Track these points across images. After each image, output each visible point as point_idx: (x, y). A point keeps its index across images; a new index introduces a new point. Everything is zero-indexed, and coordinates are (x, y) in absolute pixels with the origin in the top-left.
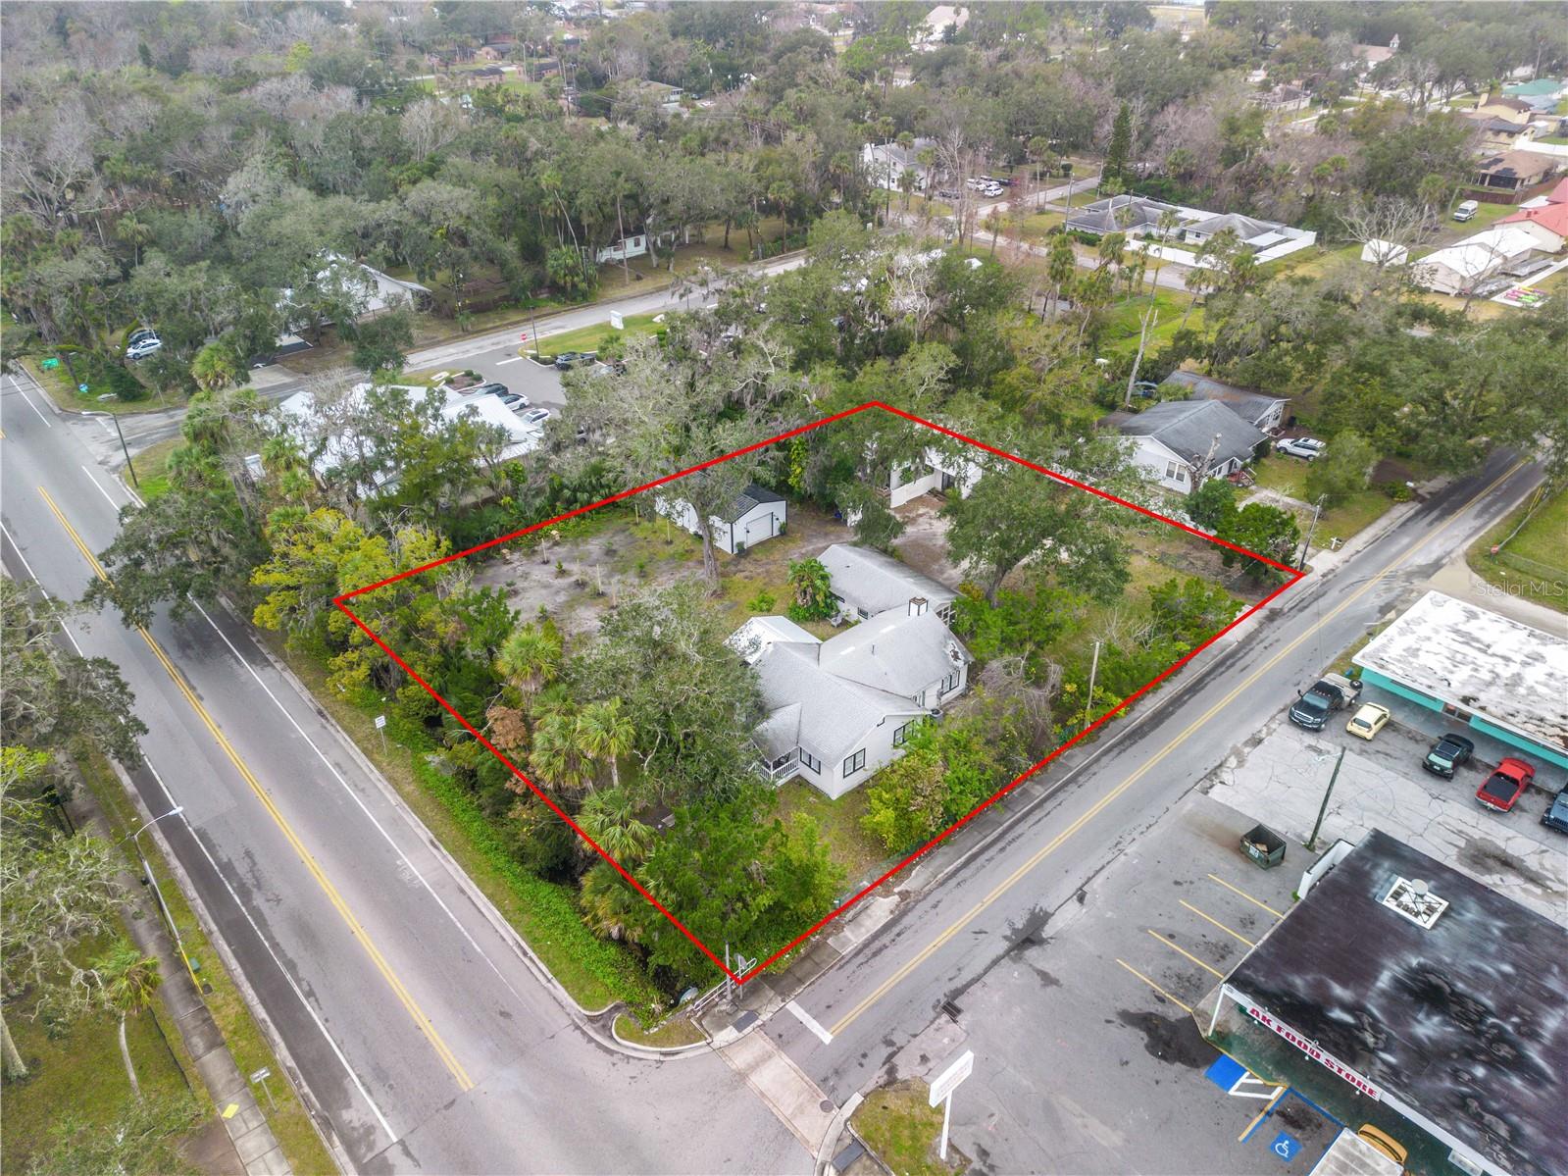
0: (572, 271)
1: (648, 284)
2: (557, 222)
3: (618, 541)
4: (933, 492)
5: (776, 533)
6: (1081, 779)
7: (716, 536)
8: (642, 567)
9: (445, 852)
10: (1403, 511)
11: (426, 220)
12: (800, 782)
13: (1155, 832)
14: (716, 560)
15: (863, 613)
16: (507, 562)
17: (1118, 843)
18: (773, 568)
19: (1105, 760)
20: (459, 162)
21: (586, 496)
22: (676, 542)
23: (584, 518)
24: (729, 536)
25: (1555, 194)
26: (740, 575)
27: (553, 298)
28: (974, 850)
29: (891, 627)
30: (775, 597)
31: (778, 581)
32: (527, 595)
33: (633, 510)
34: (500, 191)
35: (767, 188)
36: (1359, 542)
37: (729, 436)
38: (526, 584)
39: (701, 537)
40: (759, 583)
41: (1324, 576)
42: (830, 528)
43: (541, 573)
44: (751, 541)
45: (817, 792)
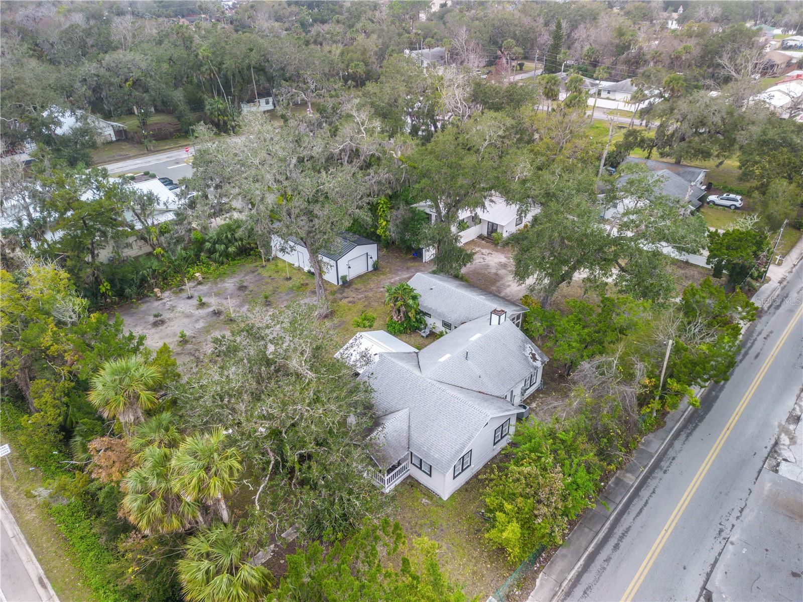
0: (223, 113)
2: (212, 82)
3: (249, 280)
4: (481, 237)
5: (370, 269)
6: (664, 464)
7: (325, 269)
8: (266, 297)
9: (52, 592)
11: (117, 74)
12: (411, 483)
13: (749, 516)
14: (326, 290)
15: (447, 325)
16: (158, 299)
17: (721, 531)
18: (370, 294)
19: (678, 444)
21: (223, 247)
22: (294, 278)
23: (222, 263)
24: (334, 269)
26: (345, 301)
28: (590, 549)
29: (478, 336)
30: (375, 315)
31: (375, 304)
32: (172, 324)
33: (261, 257)
35: (348, 66)
36: (793, 259)
38: (172, 315)
39: (313, 274)
40: (360, 306)
41: (780, 282)
42: (410, 264)
43: (185, 306)
45: (429, 493)
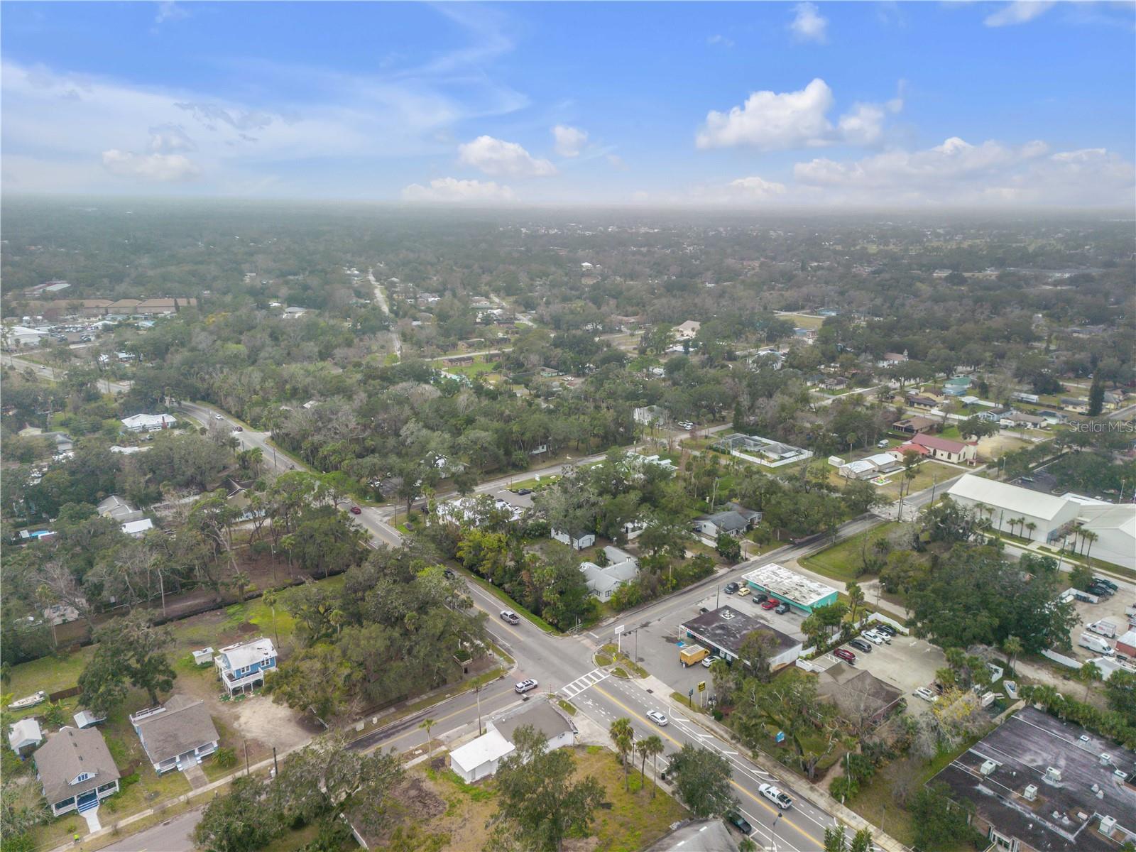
0: (521, 460)
1: (547, 464)
2: (516, 442)
3: (545, 545)
5: (592, 544)
7: (574, 543)
10: (786, 547)
11: (475, 443)
14: (573, 551)
15: (614, 562)
17: (672, 611)
20: (482, 420)
21: (534, 532)
22: (561, 546)
24: (578, 543)
25: (913, 440)
26: (580, 554)
27: (513, 469)
29: (620, 565)
30: (591, 558)
31: (592, 555)
33: (547, 537)
34: (497, 431)
35: (594, 429)
36: (767, 554)
37: (579, 513)
39: (569, 545)
40: (586, 555)
41: (752, 562)
42: (607, 542)
44: (584, 546)
